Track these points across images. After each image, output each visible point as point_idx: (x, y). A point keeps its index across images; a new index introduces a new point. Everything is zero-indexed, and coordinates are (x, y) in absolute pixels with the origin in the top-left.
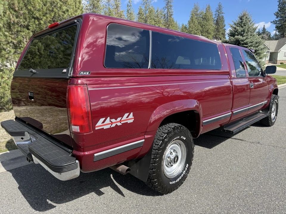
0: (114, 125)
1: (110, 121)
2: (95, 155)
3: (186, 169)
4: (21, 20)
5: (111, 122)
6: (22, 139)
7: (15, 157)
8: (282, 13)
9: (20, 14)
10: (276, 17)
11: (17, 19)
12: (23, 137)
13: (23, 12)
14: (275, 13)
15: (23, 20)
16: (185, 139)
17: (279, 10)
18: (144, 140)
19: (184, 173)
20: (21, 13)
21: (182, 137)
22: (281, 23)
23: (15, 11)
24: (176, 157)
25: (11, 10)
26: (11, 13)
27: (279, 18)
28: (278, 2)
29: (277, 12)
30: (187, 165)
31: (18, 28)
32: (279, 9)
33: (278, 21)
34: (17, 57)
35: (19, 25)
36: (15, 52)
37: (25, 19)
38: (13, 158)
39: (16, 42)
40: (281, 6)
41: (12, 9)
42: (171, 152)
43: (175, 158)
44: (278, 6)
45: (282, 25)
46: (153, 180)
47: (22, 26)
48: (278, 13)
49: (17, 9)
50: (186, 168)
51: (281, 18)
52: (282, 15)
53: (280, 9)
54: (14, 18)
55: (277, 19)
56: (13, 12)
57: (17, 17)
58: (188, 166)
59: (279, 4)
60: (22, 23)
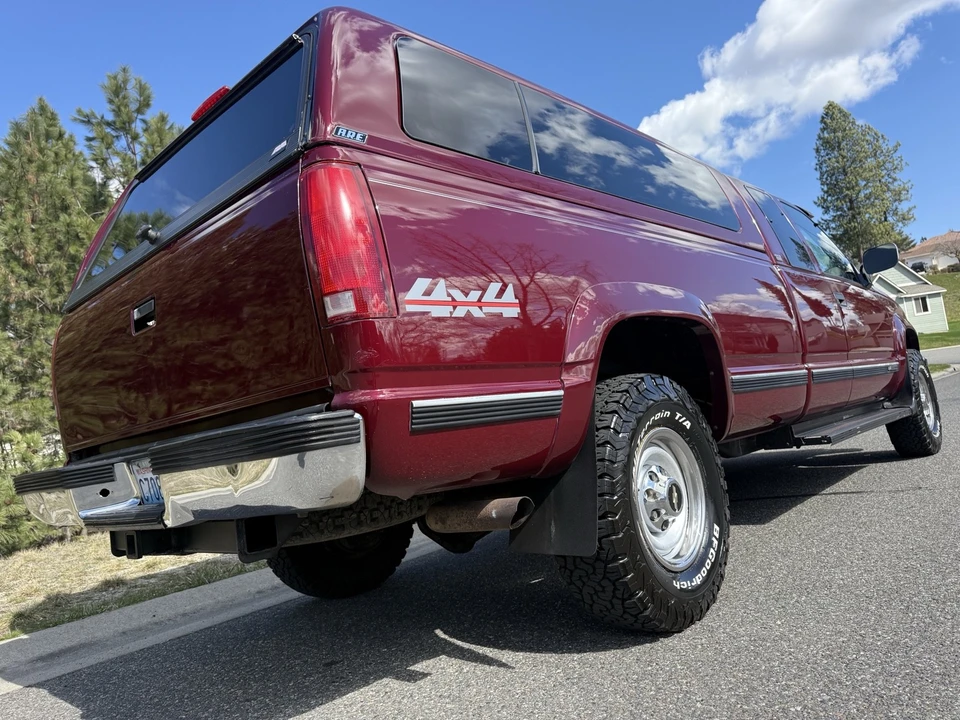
0: (460, 312)
1: (449, 295)
2: (416, 403)
3: (716, 542)
4: (45, 292)
5: (450, 299)
6: (105, 493)
7: (49, 651)
8: (837, 199)
9: (42, 272)
10: (821, 210)
11: (32, 289)
12: (105, 486)
13: (51, 265)
14: (816, 200)
15: (50, 291)
16: (688, 424)
17: (826, 192)
18: (561, 393)
19: (710, 556)
20: (45, 270)
21: (679, 415)
22: (841, 226)
23: (26, 266)
24: (674, 488)
25: (13, 264)
26: (12, 272)
27: (832, 213)
28: (816, 169)
29: (823, 198)
30: (716, 527)
31: (33, 316)
32: (825, 188)
33: (833, 221)
34: (26, 409)
35: (35, 306)
36: (20, 396)
37: (59, 286)
38: (44, 654)
39: (25, 360)
40: (827, 179)
41: (17, 259)
42: (651, 472)
43: (670, 491)
44: (819, 182)
45: (846, 232)
46: (615, 559)
47: (48, 308)
48: (825, 201)
49: (31, 258)
50: (714, 539)
51: (837, 210)
52: (839, 203)
53: (829, 189)
54: (22, 286)
55: (826, 217)
56: (18, 269)
57: (31, 283)
58: (721, 533)
59: (822, 174)
60: (48, 300)
